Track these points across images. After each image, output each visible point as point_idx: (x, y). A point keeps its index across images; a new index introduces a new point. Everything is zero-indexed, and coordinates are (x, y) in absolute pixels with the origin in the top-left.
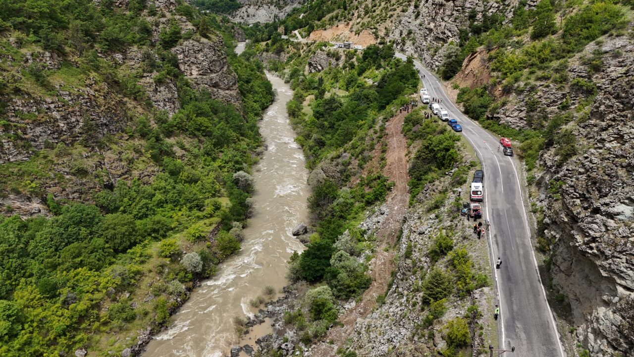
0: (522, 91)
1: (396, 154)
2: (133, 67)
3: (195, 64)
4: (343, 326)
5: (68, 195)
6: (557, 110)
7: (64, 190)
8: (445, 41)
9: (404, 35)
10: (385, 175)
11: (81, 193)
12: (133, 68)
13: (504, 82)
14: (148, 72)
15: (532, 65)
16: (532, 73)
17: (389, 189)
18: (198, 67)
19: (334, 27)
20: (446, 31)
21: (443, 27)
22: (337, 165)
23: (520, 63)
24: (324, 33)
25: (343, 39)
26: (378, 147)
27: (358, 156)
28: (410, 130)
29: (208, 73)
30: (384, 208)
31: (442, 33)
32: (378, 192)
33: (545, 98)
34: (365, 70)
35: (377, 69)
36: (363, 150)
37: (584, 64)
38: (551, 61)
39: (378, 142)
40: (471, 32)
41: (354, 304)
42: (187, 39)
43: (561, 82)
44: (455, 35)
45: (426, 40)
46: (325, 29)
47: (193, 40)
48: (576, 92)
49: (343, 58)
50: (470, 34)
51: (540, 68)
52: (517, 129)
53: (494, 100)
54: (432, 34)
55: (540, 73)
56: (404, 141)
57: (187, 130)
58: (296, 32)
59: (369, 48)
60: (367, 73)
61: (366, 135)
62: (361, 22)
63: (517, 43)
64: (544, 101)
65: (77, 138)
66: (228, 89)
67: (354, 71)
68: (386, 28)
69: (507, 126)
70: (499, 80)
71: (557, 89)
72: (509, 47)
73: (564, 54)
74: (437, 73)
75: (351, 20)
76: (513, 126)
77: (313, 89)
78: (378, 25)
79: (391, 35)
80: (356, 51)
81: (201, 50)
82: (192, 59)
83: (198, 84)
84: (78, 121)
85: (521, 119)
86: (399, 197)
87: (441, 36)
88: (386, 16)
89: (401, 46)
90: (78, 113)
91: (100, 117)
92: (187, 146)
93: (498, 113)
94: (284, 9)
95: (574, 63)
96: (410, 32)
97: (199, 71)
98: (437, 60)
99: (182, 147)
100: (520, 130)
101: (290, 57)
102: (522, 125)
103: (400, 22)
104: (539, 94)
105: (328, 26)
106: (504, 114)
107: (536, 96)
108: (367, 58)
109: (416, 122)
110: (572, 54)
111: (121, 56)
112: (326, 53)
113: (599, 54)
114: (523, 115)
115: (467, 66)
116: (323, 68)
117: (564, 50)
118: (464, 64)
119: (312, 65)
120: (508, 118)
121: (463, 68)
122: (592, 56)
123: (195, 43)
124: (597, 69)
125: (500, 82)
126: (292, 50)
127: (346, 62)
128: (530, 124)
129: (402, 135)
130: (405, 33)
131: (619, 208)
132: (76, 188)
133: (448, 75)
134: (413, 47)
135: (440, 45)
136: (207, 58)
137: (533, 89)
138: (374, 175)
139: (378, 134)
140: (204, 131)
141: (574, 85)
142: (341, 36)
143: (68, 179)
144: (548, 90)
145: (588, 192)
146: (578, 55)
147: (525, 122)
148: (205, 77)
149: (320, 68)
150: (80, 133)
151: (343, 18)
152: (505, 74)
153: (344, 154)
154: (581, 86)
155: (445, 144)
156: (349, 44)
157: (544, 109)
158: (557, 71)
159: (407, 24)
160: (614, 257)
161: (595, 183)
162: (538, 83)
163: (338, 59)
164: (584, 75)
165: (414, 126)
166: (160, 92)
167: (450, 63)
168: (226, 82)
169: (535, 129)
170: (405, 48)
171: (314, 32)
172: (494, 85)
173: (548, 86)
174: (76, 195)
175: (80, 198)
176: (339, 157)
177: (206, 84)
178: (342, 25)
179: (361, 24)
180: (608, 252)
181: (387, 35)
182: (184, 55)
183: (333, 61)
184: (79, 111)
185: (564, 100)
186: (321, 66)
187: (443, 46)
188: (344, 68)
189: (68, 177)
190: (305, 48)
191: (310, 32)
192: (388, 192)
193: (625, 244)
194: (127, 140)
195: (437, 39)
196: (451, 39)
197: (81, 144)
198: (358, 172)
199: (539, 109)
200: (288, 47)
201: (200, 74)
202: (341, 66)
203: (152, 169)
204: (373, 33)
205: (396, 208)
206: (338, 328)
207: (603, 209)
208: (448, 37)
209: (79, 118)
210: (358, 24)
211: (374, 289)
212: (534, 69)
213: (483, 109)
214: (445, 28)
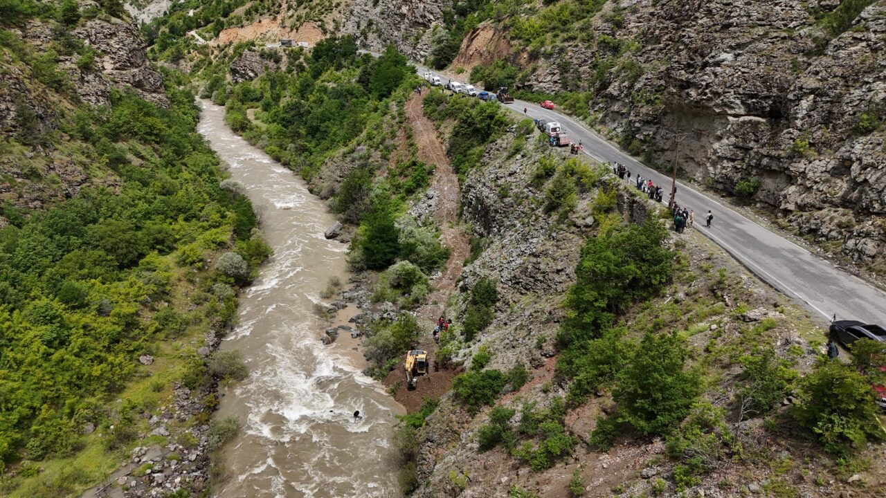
0: (551, 55)
1: (426, 137)
2: (41, 47)
3: (109, 53)
4: (439, 290)
5: (26, 203)
6: (589, 70)
7: (21, 196)
8: (426, 26)
9: (362, 28)
10: (420, 160)
11: (43, 202)
12: (41, 50)
13: (528, 48)
14: (66, 54)
15: (554, 28)
16: (556, 36)
17: (430, 173)
18: (112, 58)
19: (255, 23)
20: (427, 14)
21: (422, 10)
22: (353, 161)
23: (541, 28)
24: (241, 32)
25: (273, 38)
26: (400, 133)
27: (378, 147)
28: (434, 111)
29: (128, 66)
30: (430, 192)
31: (421, 16)
32: (418, 178)
33: (576, 58)
34: (321, 72)
35: (337, 70)
36: (384, 140)
37: (607, 21)
38: (573, 22)
39: (400, 128)
40: (456, 14)
41: (440, 274)
42: (90, 18)
43: (588, 41)
44: (438, 18)
45: (399, 29)
46: (242, 27)
47: (100, 19)
48: (603, 50)
49: (285, 59)
50: (455, 17)
51: (563, 31)
52: (553, 93)
53: (520, 69)
54: (406, 20)
55: (565, 35)
56: (430, 123)
57: (136, 134)
58: (193, 33)
59: (318, 44)
60: (325, 76)
61: (382, 121)
62: (296, 14)
63: (530, 9)
64: (575, 62)
65: (11, 134)
66: (154, 92)
67: (305, 74)
68: (334, 20)
69: (541, 92)
70: (521, 47)
71: (586, 48)
72: (523, 15)
73: (585, 15)
74: (425, 64)
75: (278, 13)
76: (548, 92)
77: (252, 101)
78: (323, 16)
79: (343, 30)
80: (301, 49)
81: (114, 33)
82: (104, 47)
83: (116, 82)
84: (8, 109)
85: (556, 82)
86: (445, 179)
87: (421, 21)
88: (330, 6)
89: (362, 41)
90: (8, 98)
91: (34, 106)
92: (144, 153)
93: (529, 81)
94: (147, 8)
95: (596, 21)
96: (370, 23)
97: (115, 63)
98: (421, 49)
99: (138, 155)
100: (556, 94)
101: (195, 66)
102: (557, 89)
103: (351, 12)
104: (569, 54)
105: (245, 22)
106: (537, 80)
107: (567, 57)
108: (320, 57)
109: (440, 101)
110: (592, 14)
111: (19, 32)
112: (258, 54)
113: (617, 10)
114: (556, 78)
115: (468, 47)
116: (256, 75)
117: (583, 10)
118: (464, 45)
119: (238, 72)
120: (541, 84)
121: (463, 50)
122: (612, 13)
123: (105, 24)
124: (619, 25)
125: (524, 49)
126: (197, 56)
127: (291, 63)
128: (565, 86)
129: (425, 119)
130: (364, 25)
131: (724, 56)
132: (35, 195)
133: (442, 63)
134: (379, 41)
135: (421, 32)
136: (124, 45)
137: (562, 50)
138: (406, 163)
139: (397, 120)
140: (156, 135)
141: (602, 42)
142: (268, 35)
143: (20, 183)
144: (577, 49)
145: (692, 59)
146: (598, 14)
147: (560, 86)
148: (124, 72)
149: (252, 74)
150: (14, 127)
151: (266, 11)
152: (528, 40)
153: (359, 148)
154: (608, 43)
155: (488, 111)
156: (290, 41)
157: (577, 70)
158: (582, 30)
159: (364, 13)
160: (725, 92)
161: (696, 52)
162: (566, 44)
163: (278, 61)
164: (609, 32)
165: (438, 106)
166: (88, 82)
167: (442, 50)
168: (152, 80)
169: (571, 91)
170: (368, 42)
171: (224, 31)
172: (517, 54)
173: (576, 46)
174: (37, 203)
175: (42, 208)
176: (353, 151)
177: (127, 82)
178: (266, 20)
179: (295, 17)
180: (720, 90)
181: (337, 28)
182: (91, 40)
183: (271, 64)
184: (9, 95)
185: (594, 59)
186: (253, 71)
187: (425, 32)
188: (290, 71)
189: (19, 180)
190: (216, 52)
191: (219, 32)
192: (430, 177)
193: (732, 80)
194: (69, 141)
195: (416, 24)
196: (434, 24)
197: (17, 140)
198: (382, 165)
199: (572, 70)
200: (189, 53)
201: (117, 69)
202: (284, 69)
203: (113, 178)
204: (319, 26)
205: (446, 189)
206: (435, 293)
207: (710, 61)
208: (430, 21)
209: (9, 105)
210: (290, 17)
211: (456, 258)
212: (557, 32)
213: (510, 80)
214: (424, 11)
